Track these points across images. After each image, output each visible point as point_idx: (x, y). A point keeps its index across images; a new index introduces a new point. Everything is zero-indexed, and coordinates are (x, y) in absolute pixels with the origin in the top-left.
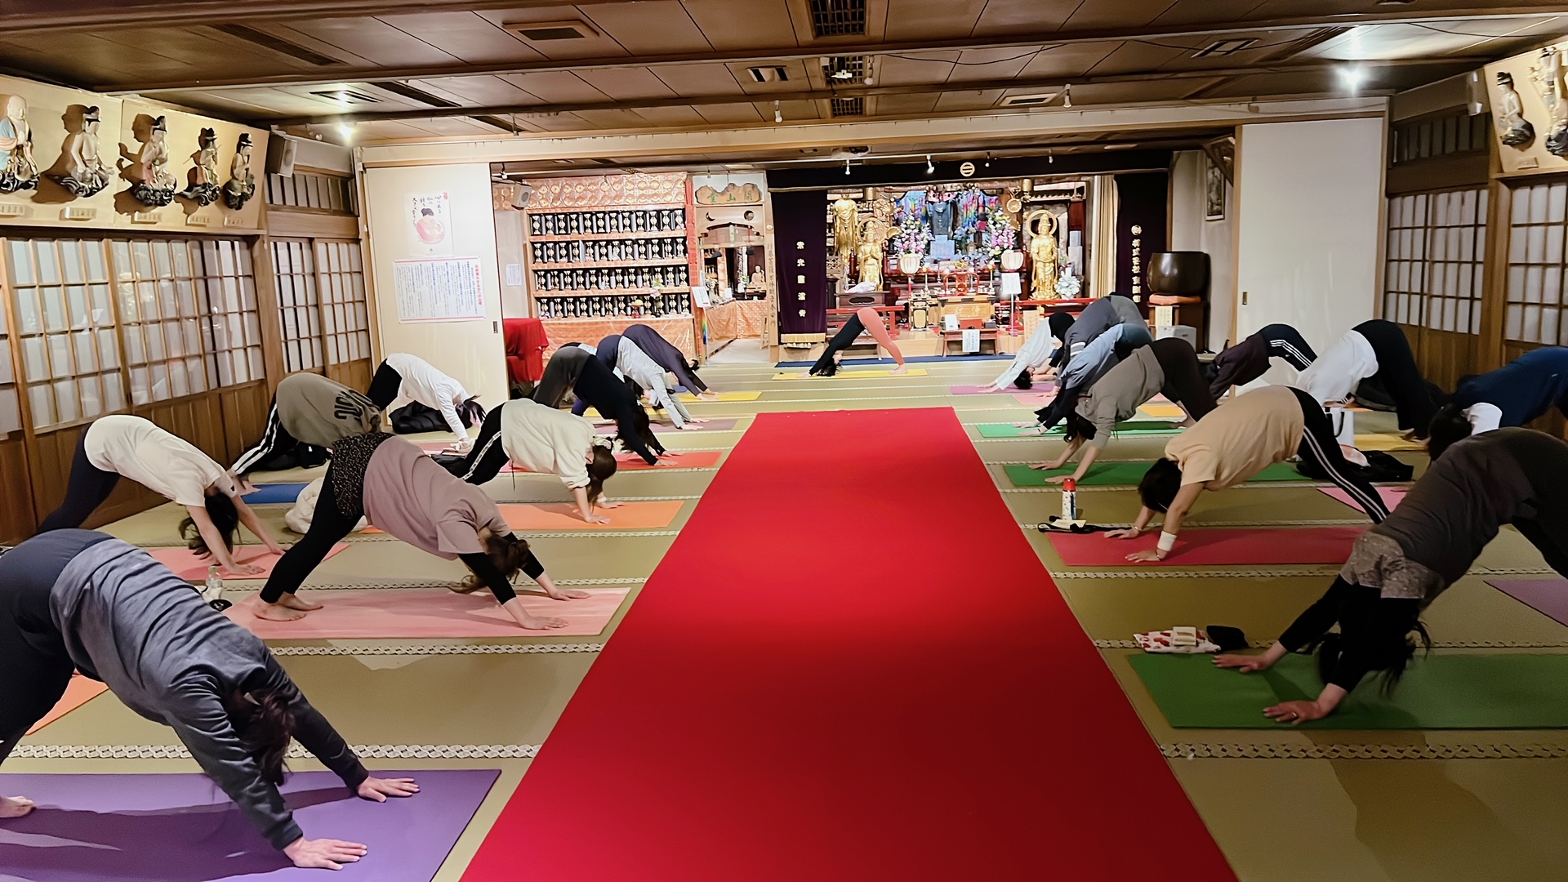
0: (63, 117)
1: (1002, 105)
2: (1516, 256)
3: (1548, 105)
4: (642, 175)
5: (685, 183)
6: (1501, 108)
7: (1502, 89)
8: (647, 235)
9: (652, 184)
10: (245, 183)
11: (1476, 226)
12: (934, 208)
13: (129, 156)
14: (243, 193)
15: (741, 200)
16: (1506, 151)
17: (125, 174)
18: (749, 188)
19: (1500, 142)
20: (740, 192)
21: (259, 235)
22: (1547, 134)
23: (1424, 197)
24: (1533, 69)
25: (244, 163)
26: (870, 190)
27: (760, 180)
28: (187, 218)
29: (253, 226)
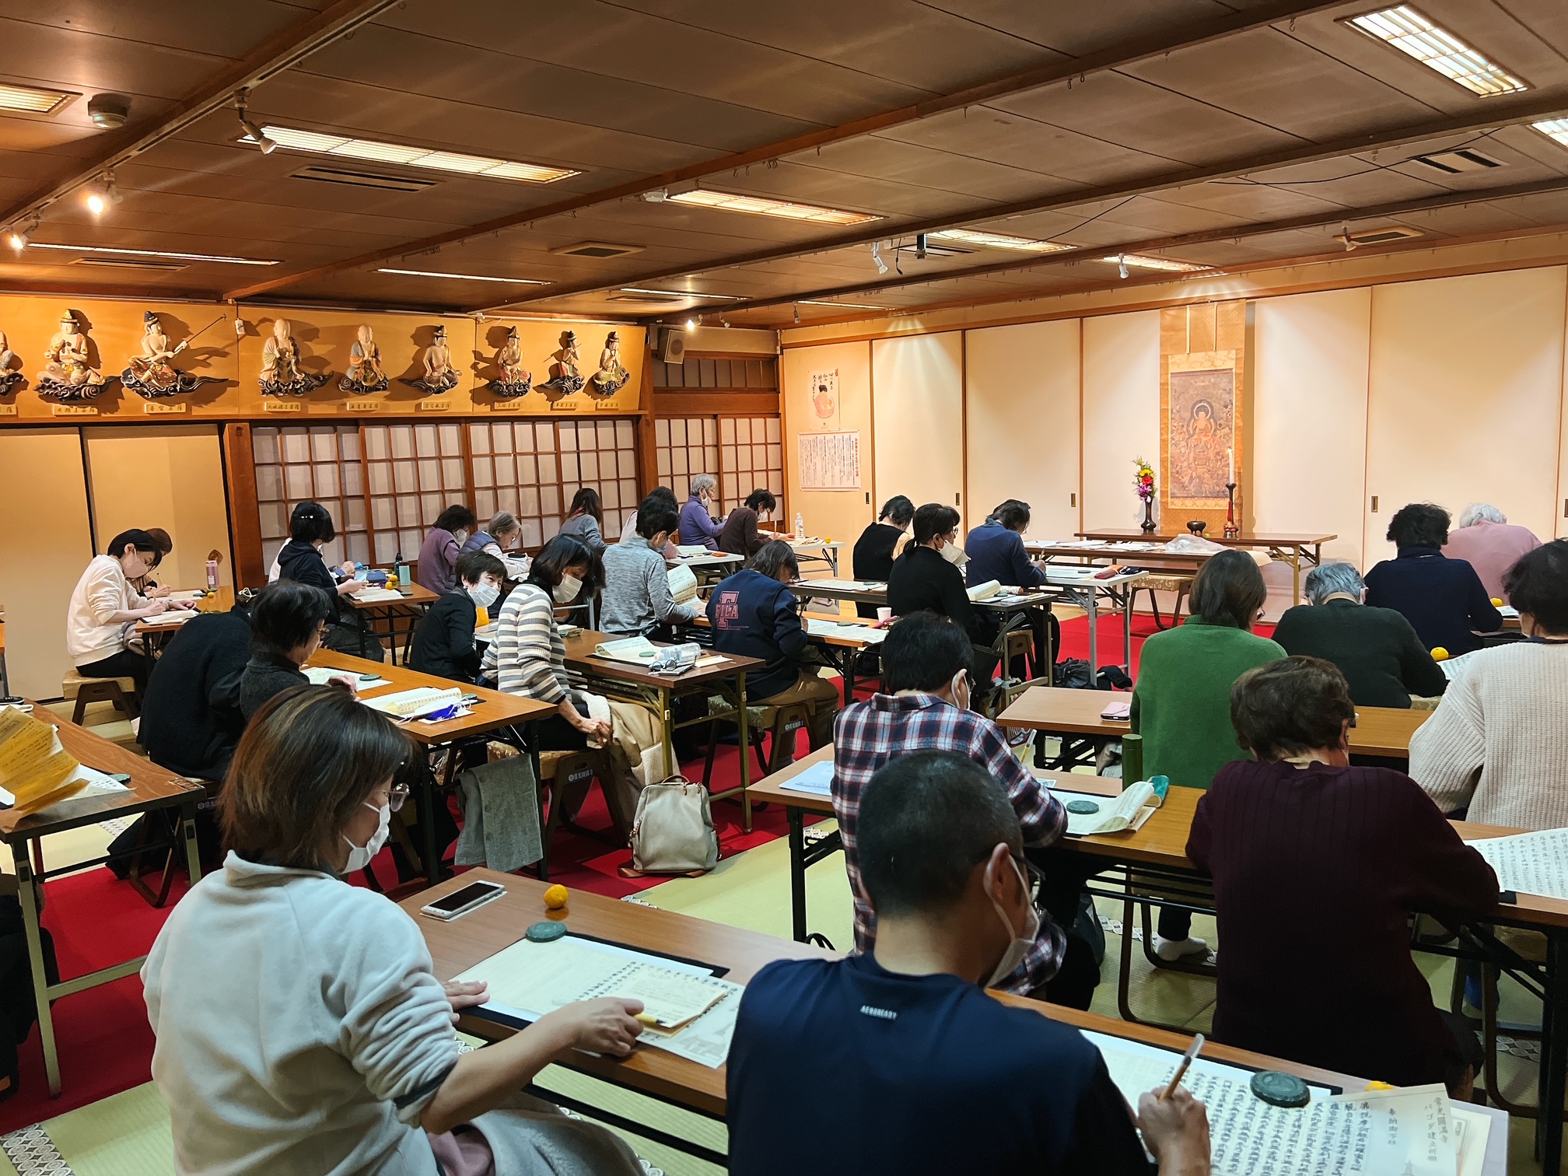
0: (412, 337)
10: (613, 373)
13: (485, 360)
14: (609, 382)
17: (479, 374)
21: (641, 415)
25: (612, 356)
28: (552, 405)
29: (633, 407)
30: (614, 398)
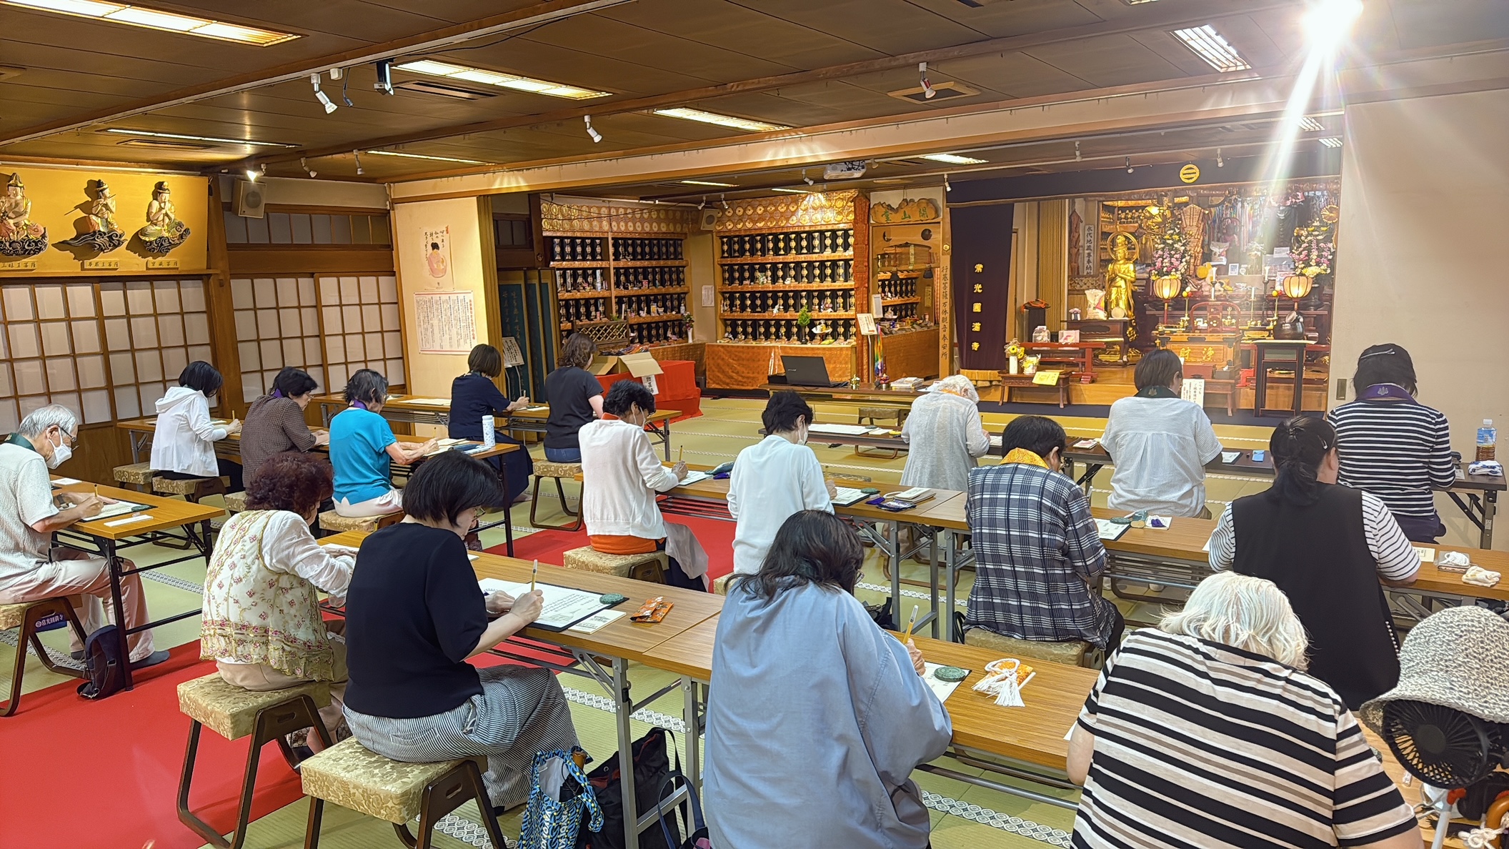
5: (855, 200)
10: (165, 228)
14: (160, 238)
15: (918, 217)
18: (925, 205)
20: (915, 208)
21: (210, 274)
25: (161, 209)
27: (939, 194)
28: (82, 265)
29: (200, 266)
30: (170, 257)
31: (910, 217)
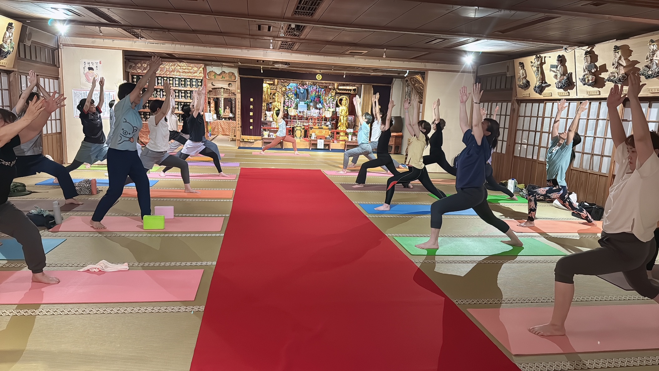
1: (346, 53)
2: (520, 127)
3: (536, 76)
4: (184, 63)
5: (203, 69)
6: (519, 75)
7: (520, 68)
8: (185, 89)
9: (189, 68)
10: (9, 46)
11: (506, 115)
12: (300, 91)
14: (8, 50)
15: (227, 78)
16: (519, 90)
18: (231, 75)
19: (517, 86)
20: (227, 75)
21: (13, 71)
22: (535, 85)
23: (487, 103)
24: (532, 62)
25: (10, 37)
26: (276, 80)
27: (235, 71)
29: (11, 66)
31: (224, 78)
